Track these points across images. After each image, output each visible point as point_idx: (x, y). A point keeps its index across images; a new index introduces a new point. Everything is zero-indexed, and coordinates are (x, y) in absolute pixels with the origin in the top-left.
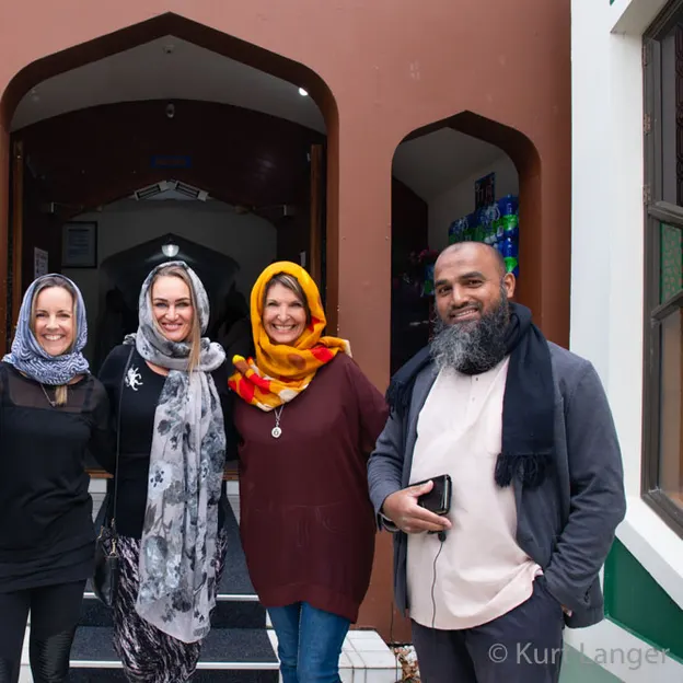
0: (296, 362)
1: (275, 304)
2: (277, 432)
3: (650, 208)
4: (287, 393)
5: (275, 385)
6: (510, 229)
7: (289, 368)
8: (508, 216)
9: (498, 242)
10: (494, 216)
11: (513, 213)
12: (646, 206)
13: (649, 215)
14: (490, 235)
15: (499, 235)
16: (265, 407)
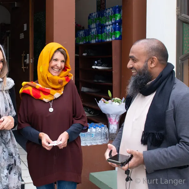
0: (60, 83)
1: (56, 60)
2: (51, 110)
3: (180, 16)
4: (57, 95)
5: (52, 91)
6: (118, 19)
7: (57, 85)
8: (117, 14)
9: (112, 25)
10: (110, 13)
11: (119, 13)
12: (178, 16)
13: (179, 19)
14: (109, 21)
15: (113, 21)
16: (46, 100)
